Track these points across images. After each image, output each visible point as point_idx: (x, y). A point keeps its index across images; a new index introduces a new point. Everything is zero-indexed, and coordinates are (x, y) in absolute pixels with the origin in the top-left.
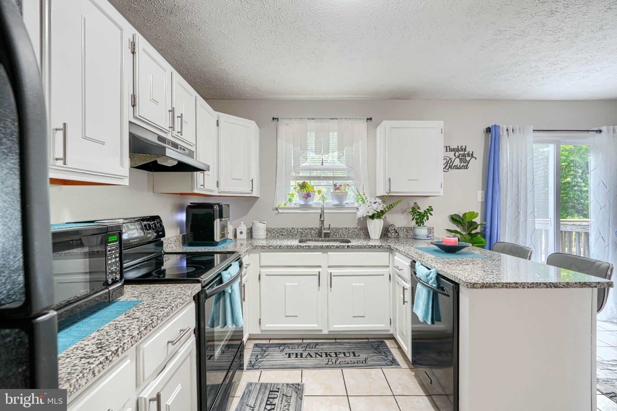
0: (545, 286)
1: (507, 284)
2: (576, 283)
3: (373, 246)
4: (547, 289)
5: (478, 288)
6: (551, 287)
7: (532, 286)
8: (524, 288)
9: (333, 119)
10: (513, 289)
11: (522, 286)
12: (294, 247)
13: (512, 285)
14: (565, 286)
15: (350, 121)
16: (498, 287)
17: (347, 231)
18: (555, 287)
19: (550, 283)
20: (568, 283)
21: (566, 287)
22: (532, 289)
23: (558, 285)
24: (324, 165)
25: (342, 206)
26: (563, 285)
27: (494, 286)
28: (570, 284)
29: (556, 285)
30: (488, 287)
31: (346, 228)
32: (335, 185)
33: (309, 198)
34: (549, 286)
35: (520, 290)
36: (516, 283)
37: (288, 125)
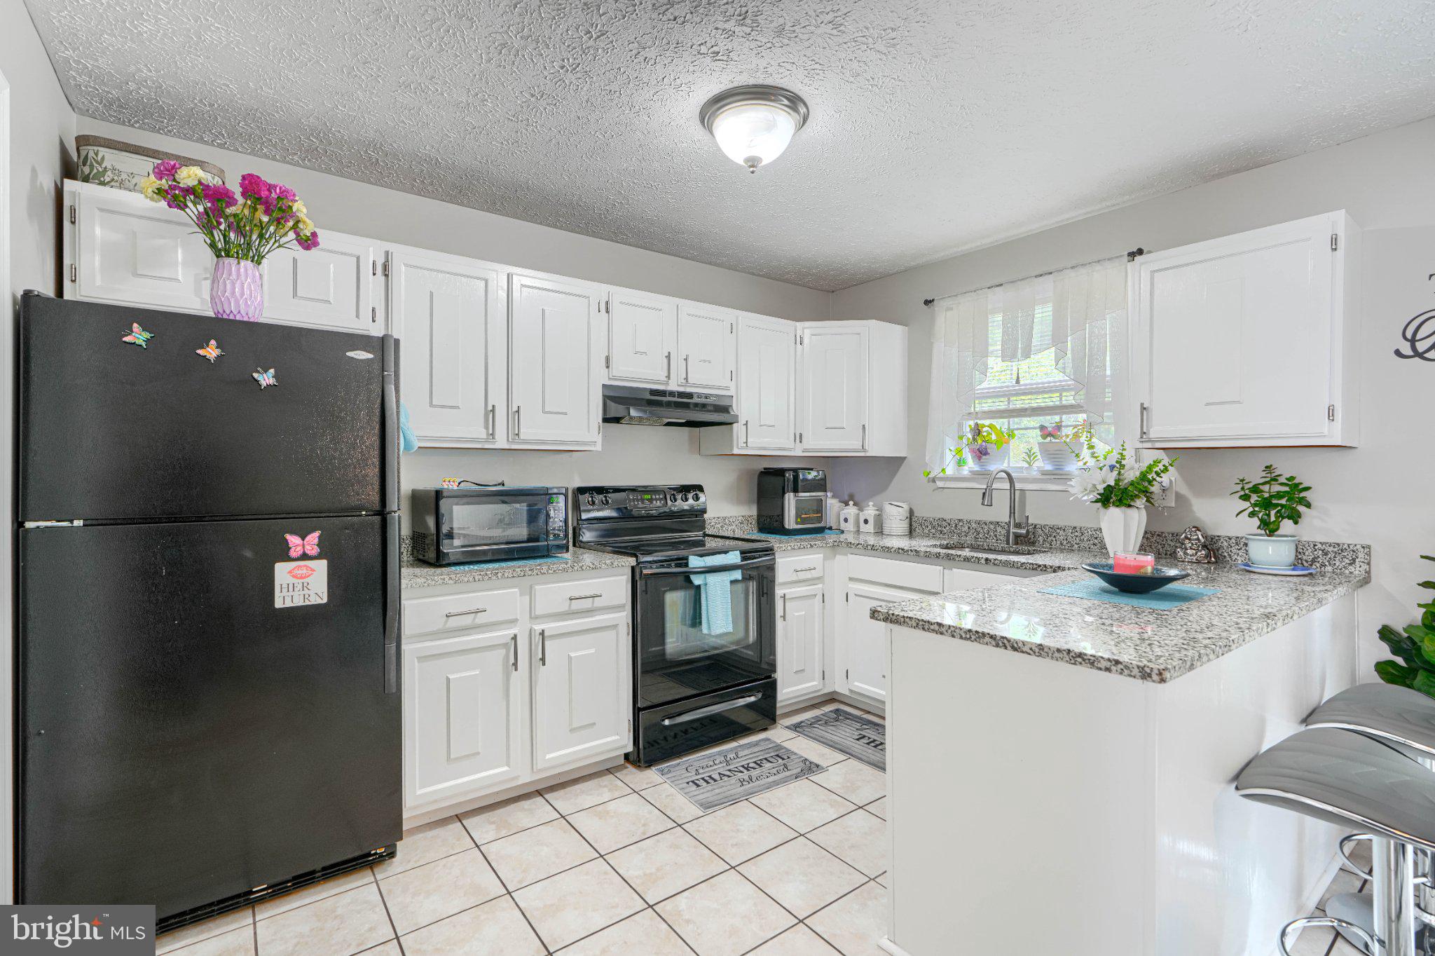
0: (994, 643)
1: (925, 622)
2: (1059, 650)
3: (1040, 566)
4: (998, 649)
5: (880, 620)
6: (1006, 648)
7: (968, 636)
8: (953, 636)
9: (1041, 275)
10: (934, 635)
11: (949, 631)
12: (893, 549)
13: (932, 627)
14: (1035, 652)
15: (1083, 271)
16: (910, 625)
17: (1076, 534)
18: (1015, 649)
19: (1003, 638)
20: (1041, 645)
21: (1037, 654)
22: (969, 642)
23: (1020, 645)
24: (1022, 382)
25: (1061, 475)
26: (1031, 649)
27: (904, 622)
28: (1046, 650)
29: (1016, 645)
30: (894, 622)
31: (1075, 528)
32: (1042, 428)
33: (984, 457)
34: (1001, 644)
35: (946, 639)
36: (940, 625)
37: (952, 309)
